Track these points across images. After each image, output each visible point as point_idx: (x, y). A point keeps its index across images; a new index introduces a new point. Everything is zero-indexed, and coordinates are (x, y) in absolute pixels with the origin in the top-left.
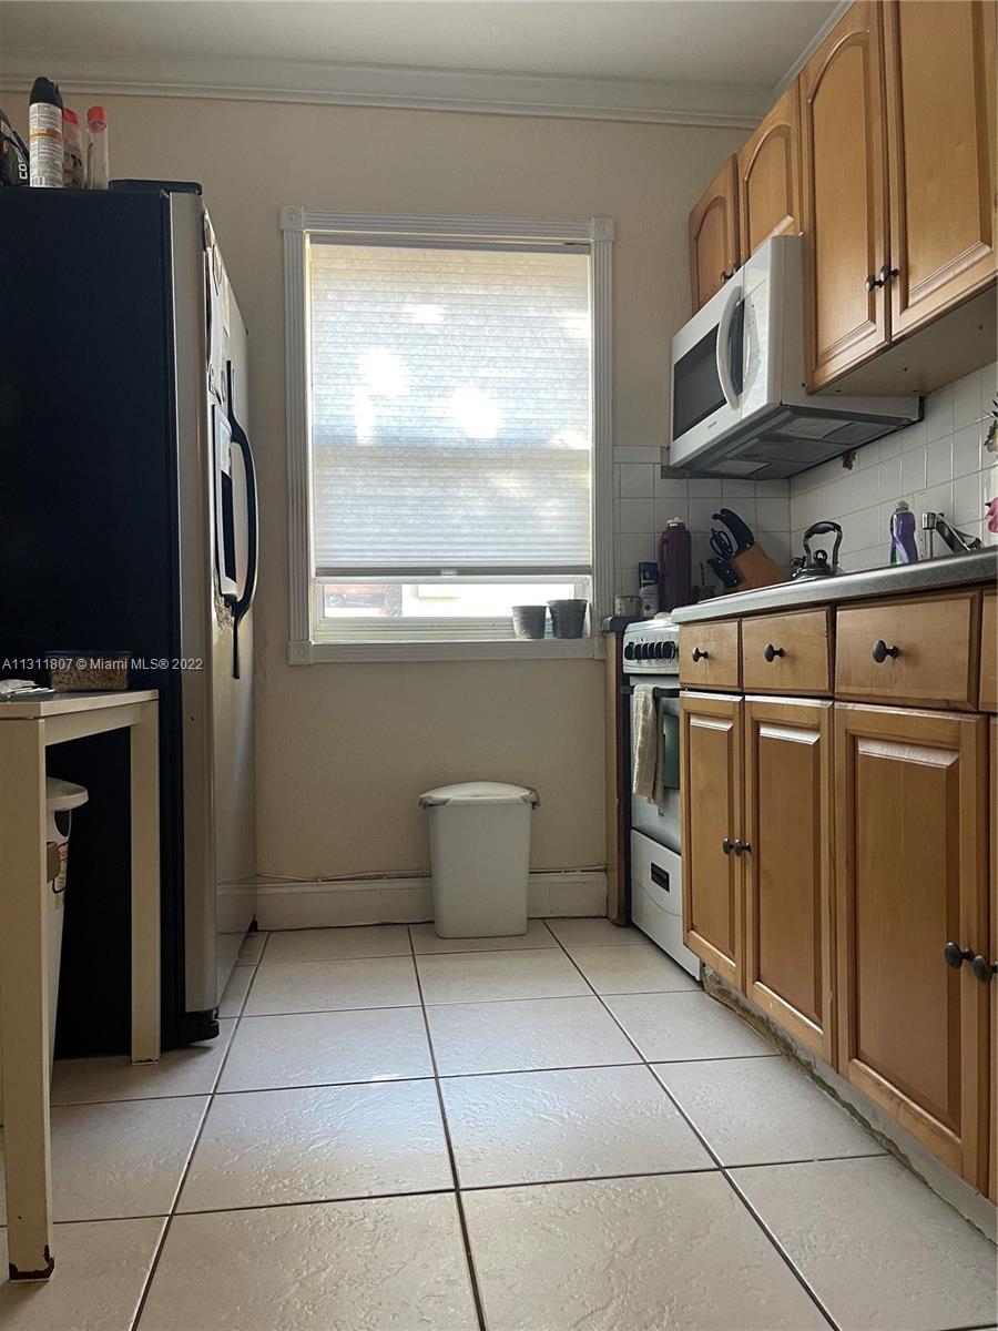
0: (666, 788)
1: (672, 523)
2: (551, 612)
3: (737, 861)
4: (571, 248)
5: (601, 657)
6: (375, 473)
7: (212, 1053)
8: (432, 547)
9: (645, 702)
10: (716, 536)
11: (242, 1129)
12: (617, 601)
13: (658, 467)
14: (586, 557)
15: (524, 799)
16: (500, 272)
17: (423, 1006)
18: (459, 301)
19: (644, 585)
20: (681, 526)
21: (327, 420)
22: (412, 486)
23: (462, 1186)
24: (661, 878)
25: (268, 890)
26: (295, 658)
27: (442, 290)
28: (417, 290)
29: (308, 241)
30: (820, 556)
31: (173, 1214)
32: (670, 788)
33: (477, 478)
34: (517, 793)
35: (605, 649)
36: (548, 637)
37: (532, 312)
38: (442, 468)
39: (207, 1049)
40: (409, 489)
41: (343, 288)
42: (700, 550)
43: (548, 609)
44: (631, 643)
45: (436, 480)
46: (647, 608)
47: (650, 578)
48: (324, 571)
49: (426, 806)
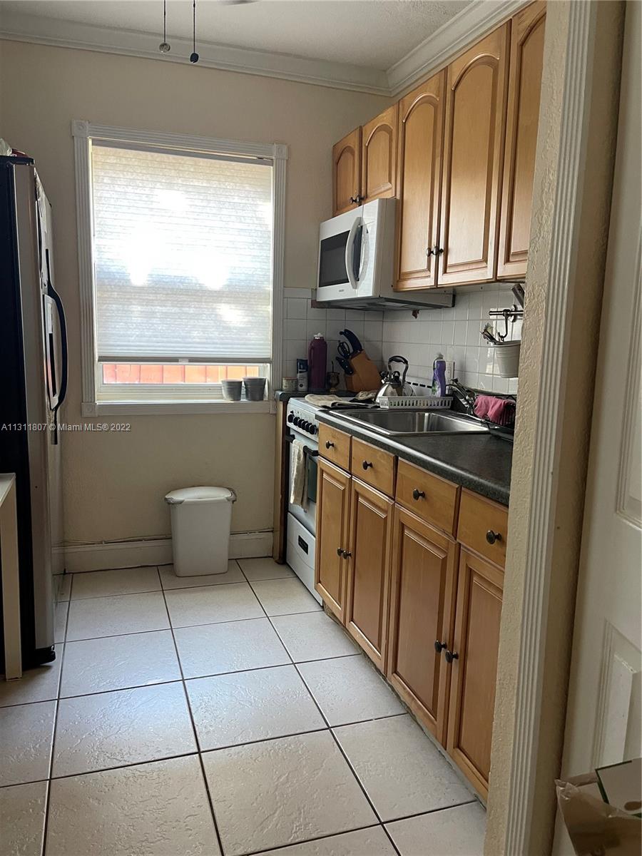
0: (308, 499)
1: (317, 337)
2: (245, 384)
3: (344, 560)
4: (260, 161)
5: (275, 412)
6: (137, 297)
7: (53, 670)
8: (172, 345)
9: (299, 453)
10: (341, 345)
11: (79, 722)
12: (284, 381)
13: (310, 301)
14: (267, 352)
15: (227, 499)
16: (217, 172)
17: (171, 629)
18: (190, 190)
19: (300, 372)
20: (322, 340)
21: (106, 262)
22: (161, 306)
23: (202, 750)
24: (304, 546)
25: (70, 550)
26: (86, 413)
27: (180, 181)
28: (164, 181)
29: (90, 142)
30: (396, 374)
31: (51, 779)
32: (311, 499)
33: (201, 302)
34: (223, 495)
35: (276, 407)
36: (243, 400)
37: (236, 200)
38: (180, 295)
39: (49, 667)
40: (158, 307)
41: (114, 175)
42: (332, 353)
43: (243, 383)
44: (292, 412)
45: (176, 302)
46: (301, 386)
47: (303, 369)
48: (102, 359)
49: (169, 503)
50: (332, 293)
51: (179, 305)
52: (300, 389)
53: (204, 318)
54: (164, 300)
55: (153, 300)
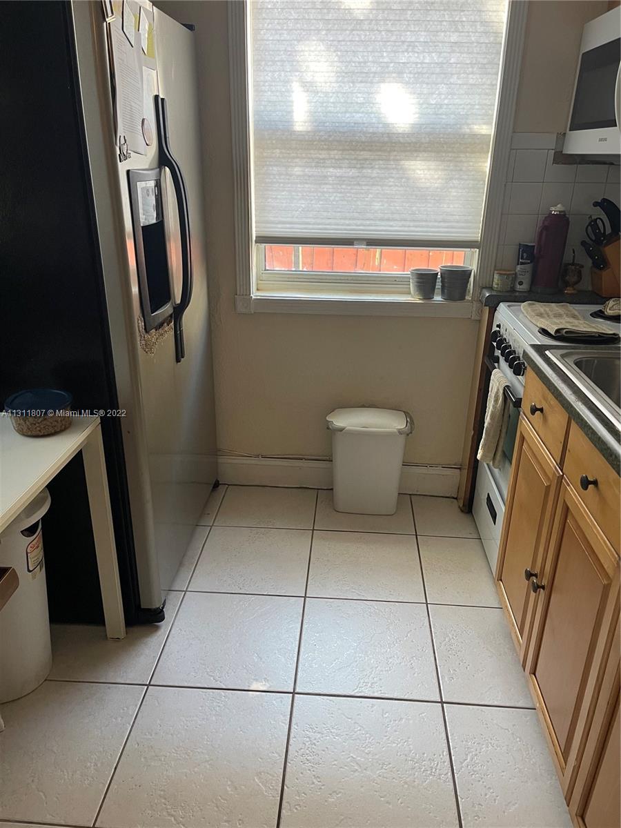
0: (503, 454)
1: (555, 210)
2: (441, 276)
5: (478, 318)
6: (304, 155)
7: (160, 632)
9: (497, 393)
10: (593, 224)
11: (156, 735)
12: (496, 276)
13: (552, 153)
14: (476, 233)
15: (400, 432)
17: (305, 597)
19: (522, 263)
20: (562, 216)
21: (265, 106)
22: (335, 167)
24: (492, 511)
25: (226, 460)
26: (239, 309)
32: (506, 457)
33: (389, 160)
35: (481, 313)
36: (438, 298)
38: (361, 151)
39: (158, 628)
40: (331, 170)
42: (576, 235)
43: (439, 274)
44: (499, 326)
45: (355, 162)
46: (521, 283)
47: (526, 259)
48: (262, 240)
49: (328, 428)
50: (588, 142)
51: (359, 166)
52: (518, 287)
53: (391, 184)
54: (338, 159)
55: (324, 159)
